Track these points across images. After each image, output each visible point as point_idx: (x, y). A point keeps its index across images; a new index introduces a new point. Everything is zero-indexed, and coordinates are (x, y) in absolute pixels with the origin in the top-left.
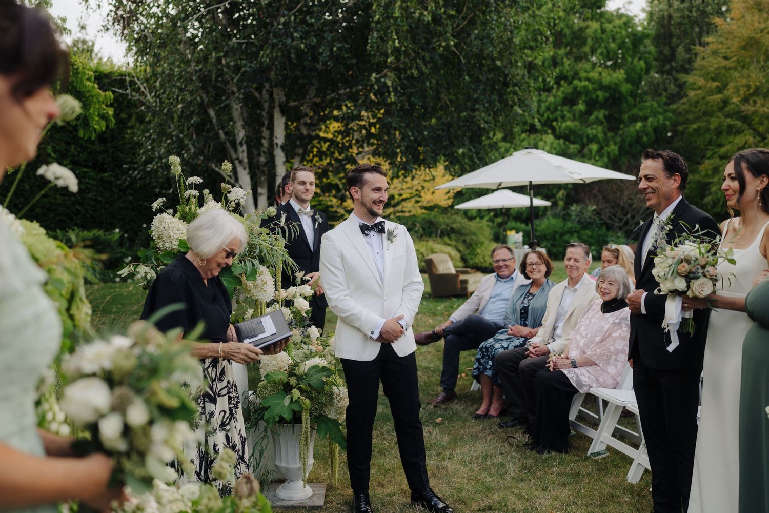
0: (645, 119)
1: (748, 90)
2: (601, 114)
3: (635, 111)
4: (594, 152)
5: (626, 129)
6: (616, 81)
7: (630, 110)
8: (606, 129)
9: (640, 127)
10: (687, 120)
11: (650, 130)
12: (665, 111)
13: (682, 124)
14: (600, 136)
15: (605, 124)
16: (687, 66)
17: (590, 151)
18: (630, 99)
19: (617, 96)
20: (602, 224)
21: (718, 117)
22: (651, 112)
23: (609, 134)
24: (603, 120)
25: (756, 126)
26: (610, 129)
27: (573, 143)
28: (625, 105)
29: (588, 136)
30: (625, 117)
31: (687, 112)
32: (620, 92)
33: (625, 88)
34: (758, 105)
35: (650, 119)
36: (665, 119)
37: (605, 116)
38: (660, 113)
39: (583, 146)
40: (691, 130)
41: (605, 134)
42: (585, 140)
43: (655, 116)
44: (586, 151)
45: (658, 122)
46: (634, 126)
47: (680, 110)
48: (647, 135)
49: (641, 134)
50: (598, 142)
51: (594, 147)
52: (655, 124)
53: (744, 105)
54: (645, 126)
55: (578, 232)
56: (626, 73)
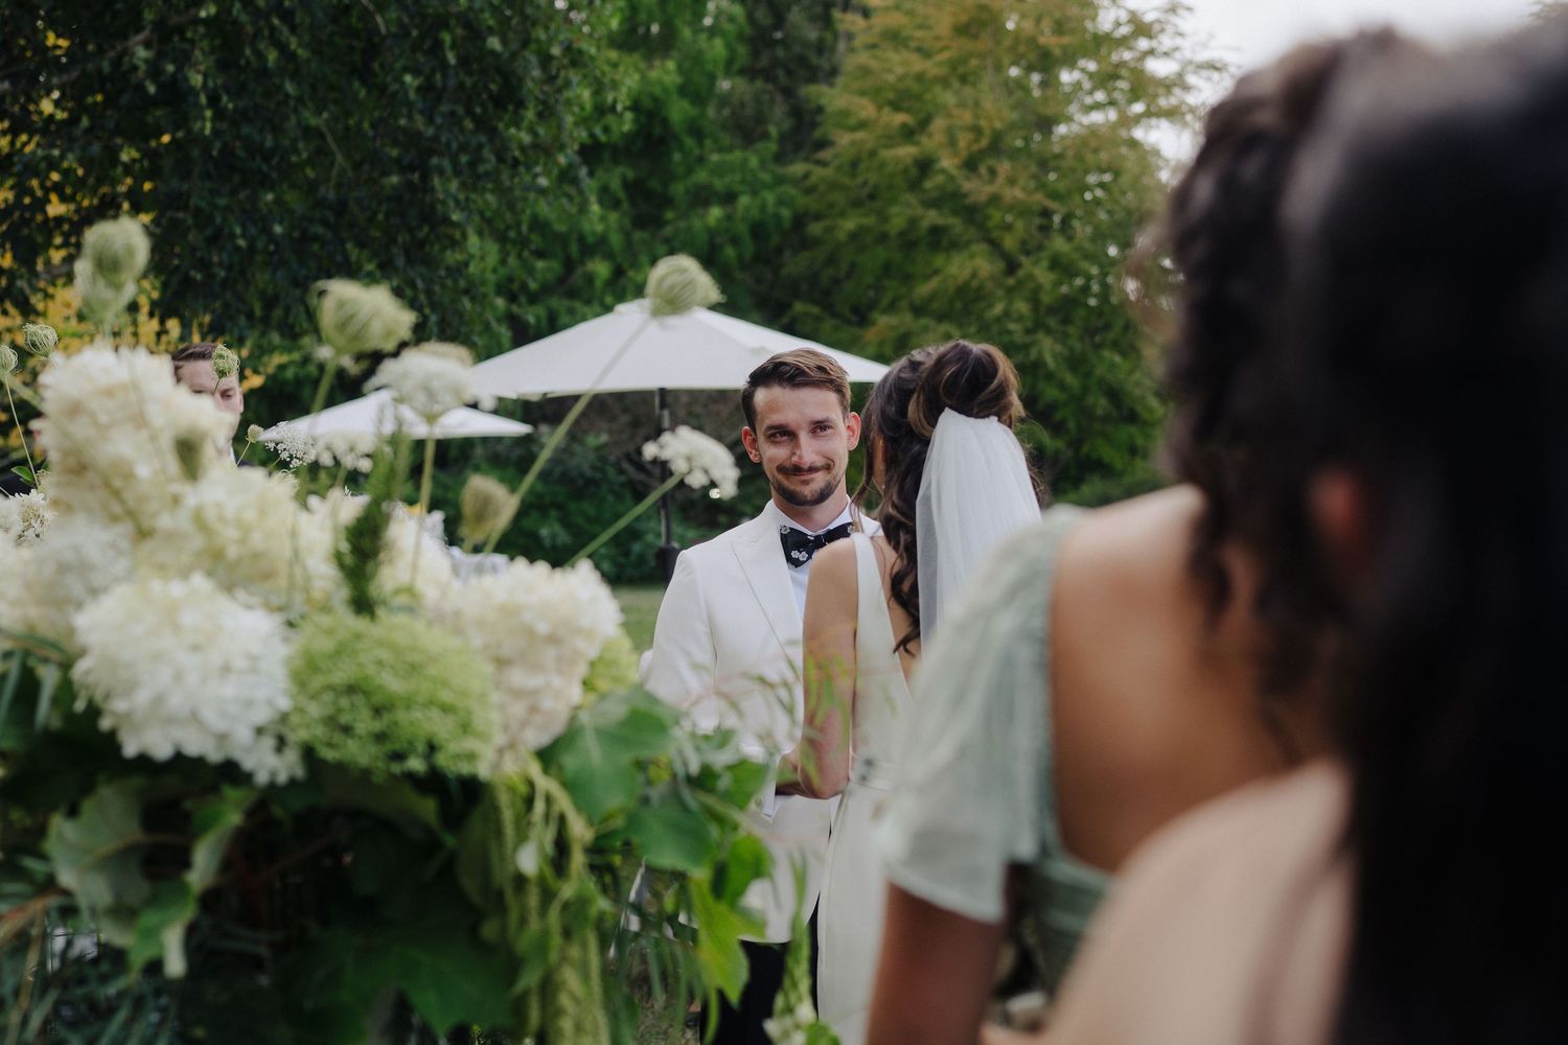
0: (729, 198)
1: (977, 140)
2: (616, 177)
3: (701, 176)
4: (599, 283)
5: (682, 224)
6: (657, 91)
7: (689, 171)
8: (627, 222)
9: (719, 220)
10: (831, 206)
11: (742, 229)
12: (780, 181)
13: (818, 217)
14: (616, 240)
15: (626, 205)
16: (814, 60)
17: (590, 279)
18: (689, 142)
19: (657, 131)
20: (623, 485)
21: (908, 205)
22: (743, 182)
23: (638, 235)
24: (621, 195)
25: (995, 234)
26: (640, 222)
27: (540, 254)
28: (677, 157)
29: (581, 239)
30: (678, 189)
31: (833, 186)
32: (665, 122)
33: (679, 111)
34: (1001, 179)
35: (744, 200)
36: (780, 202)
37: (627, 185)
38: (766, 186)
39: (569, 265)
40: (842, 236)
41: (627, 235)
42: (574, 249)
43: (754, 193)
44: (577, 278)
45: (763, 207)
46: (703, 217)
47: (813, 179)
48: (735, 241)
49: (718, 240)
50: (609, 256)
51: (601, 269)
52: (755, 213)
53: (968, 178)
54: (729, 218)
55: (559, 506)
56: (680, 70)
